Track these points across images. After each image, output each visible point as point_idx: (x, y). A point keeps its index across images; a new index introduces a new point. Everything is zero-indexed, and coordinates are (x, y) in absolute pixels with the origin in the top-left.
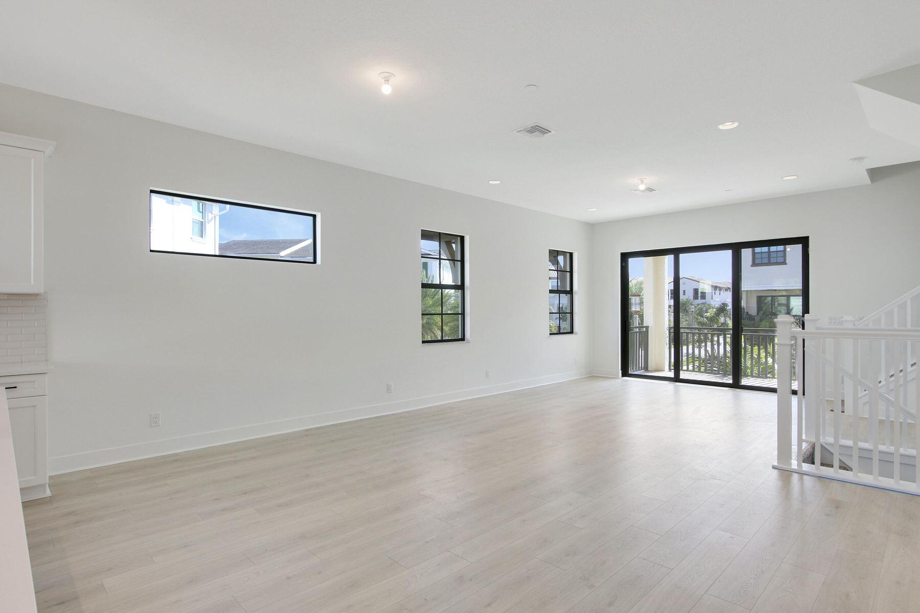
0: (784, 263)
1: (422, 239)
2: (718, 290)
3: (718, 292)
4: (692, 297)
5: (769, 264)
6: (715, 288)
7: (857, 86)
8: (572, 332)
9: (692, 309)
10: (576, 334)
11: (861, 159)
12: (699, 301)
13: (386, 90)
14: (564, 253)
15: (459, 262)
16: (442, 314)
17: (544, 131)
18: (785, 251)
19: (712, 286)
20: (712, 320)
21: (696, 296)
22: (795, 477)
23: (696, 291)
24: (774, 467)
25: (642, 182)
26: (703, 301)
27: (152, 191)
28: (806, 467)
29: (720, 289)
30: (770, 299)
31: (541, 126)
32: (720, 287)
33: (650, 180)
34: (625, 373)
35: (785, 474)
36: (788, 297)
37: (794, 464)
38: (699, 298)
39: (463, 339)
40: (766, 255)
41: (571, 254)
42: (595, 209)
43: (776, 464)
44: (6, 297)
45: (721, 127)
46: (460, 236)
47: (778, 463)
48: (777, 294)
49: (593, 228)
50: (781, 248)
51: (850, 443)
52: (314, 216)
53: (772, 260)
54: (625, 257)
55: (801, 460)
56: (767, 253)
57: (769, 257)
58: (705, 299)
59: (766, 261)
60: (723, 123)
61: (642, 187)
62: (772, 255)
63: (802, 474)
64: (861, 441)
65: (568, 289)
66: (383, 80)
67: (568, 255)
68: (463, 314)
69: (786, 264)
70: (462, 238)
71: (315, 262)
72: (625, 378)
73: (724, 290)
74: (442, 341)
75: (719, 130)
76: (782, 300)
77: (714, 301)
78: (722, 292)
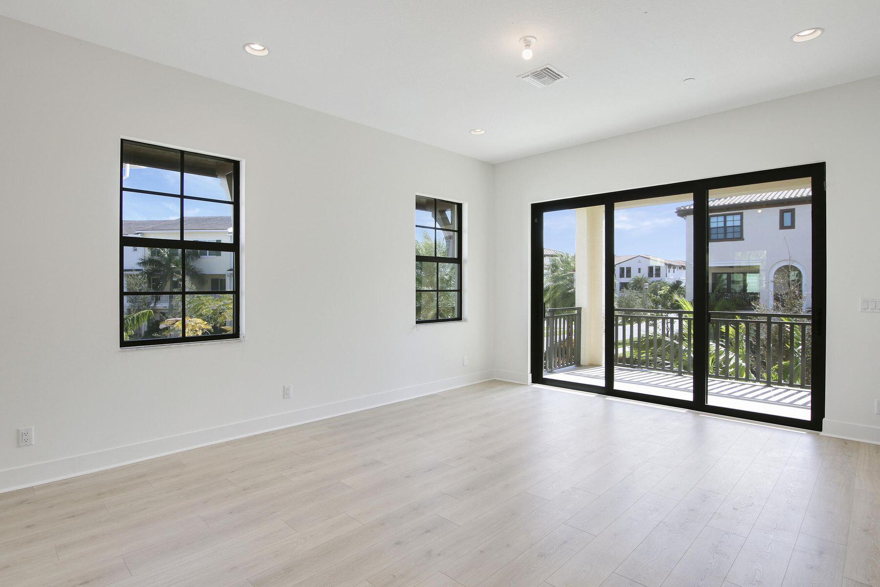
0: (741, 238)
2: (672, 267)
3: (672, 270)
4: (646, 275)
5: (725, 239)
6: (670, 266)
8: (459, 318)
9: (646, 286)
10: (466, 320)
12: (654, 279)
14: (450, 204)
16: (183, 293)
19: (666, 264)
20: (666, 297)
21: (650, 274)
23: (651, 269)
26: (658, 279)
29: (674, 267)
30: (725, 276)
32: (673, 265)
34: (537, 378)
36: (745, 274)
38: (654, 276)
39: (235, 335)
40: (722, 230)
48: (735, 270)
53: (729, 236)
54: (538, 210)
56: (723, 228)
57: (725, 233)
58: (660, 277)
59: (721, 236)
62: (729, 230)
68: (236, 292)
69: (743, 240)
70: (236, 163)
72: (536, 386)
74: (183, 340)
76: (738, 277)
77: (668, 278)
78: (676, 270)
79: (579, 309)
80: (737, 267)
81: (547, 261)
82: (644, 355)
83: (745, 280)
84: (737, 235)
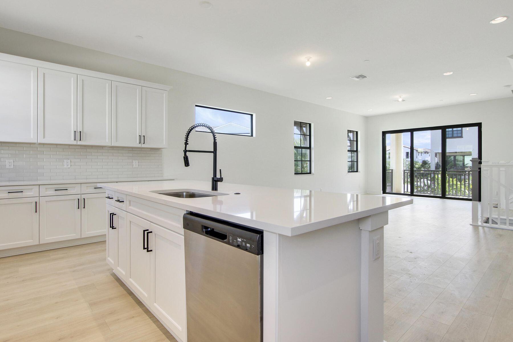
0: (461, 137)
1: (294, 126)
3: (420, 154)
5: (453, 137)
7: (508, 58)
8: (357, 171)
10: (359, 172)
11: (509, 86)
13: (308, 64)
14: (353, 132)
15: (308, 136)
16: (302, 161)
17: (363, 77)
18: (462, 130)
22: (480, 228)
24: (471, 225)
25: (400, 97)
27: (196, 106)
28: (485, 224)
30: (452, 157)
31: (364, 75)
32: (421, 151)
33: (404, 96)
34: (384, 192)
35: (476, 227)
36: (464, 156)
37: (480, 224)
39: (310, 173)
41: (357, 132)
42: (371, 110)
43: (471, 223)
44: (149, 150)
45: (445, 74)
46: (309, 123)
47: (472, 223)
48: (458, 154)
50: (460, 129)
51: (505, 217)
52: (252, 115)
53: (455, 135)
54: (384, 133)
55: (483, 222)
56: (451, 132)
57: (453, 134)
60: (446, 72)
61: (400, 100)
62: (455, 132)
63: (483, 227)
64: (509, 217)
65: (355, 149)
66: (307, 60)
67: (355, 133)
68: (310, 161)
69: (462, 137)
70: (310, 125)
71: (252, 136)
72: (384, 194)
73: (424, 153)
74: (302, 173)
75: (443, 75)
76: (460, 158)
77: (418, 159)
78: (422, 154)
79: (392, 170)
80: (459, 152)
81: (387, 152)
82: (419, 189)
83: (464, 160)
84: (460, 135)
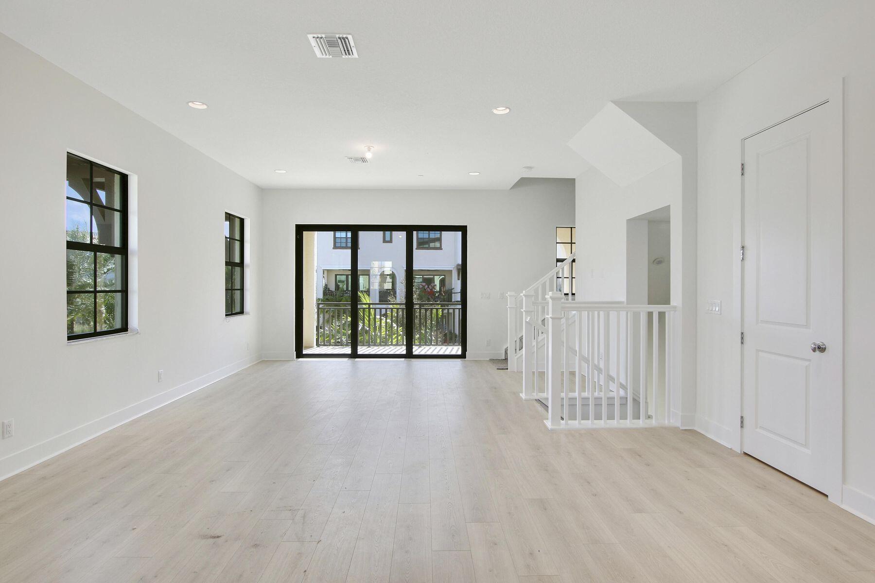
8: (242, 312)
10: (248, 313)
16: (95, 292)
25: (369, 150)
34: (300, 354)
39: (125, 329)
41: (242, 220)
42: (285, 172)
45: (495, 110)
46: (122, 173)
49: (264, 193)
54: (300, 229)
61: (369, 155)
65: (238, 261)
67: (239, 219)
68: (124, 291)
70: (125, 177)
74: (95, 334)
